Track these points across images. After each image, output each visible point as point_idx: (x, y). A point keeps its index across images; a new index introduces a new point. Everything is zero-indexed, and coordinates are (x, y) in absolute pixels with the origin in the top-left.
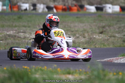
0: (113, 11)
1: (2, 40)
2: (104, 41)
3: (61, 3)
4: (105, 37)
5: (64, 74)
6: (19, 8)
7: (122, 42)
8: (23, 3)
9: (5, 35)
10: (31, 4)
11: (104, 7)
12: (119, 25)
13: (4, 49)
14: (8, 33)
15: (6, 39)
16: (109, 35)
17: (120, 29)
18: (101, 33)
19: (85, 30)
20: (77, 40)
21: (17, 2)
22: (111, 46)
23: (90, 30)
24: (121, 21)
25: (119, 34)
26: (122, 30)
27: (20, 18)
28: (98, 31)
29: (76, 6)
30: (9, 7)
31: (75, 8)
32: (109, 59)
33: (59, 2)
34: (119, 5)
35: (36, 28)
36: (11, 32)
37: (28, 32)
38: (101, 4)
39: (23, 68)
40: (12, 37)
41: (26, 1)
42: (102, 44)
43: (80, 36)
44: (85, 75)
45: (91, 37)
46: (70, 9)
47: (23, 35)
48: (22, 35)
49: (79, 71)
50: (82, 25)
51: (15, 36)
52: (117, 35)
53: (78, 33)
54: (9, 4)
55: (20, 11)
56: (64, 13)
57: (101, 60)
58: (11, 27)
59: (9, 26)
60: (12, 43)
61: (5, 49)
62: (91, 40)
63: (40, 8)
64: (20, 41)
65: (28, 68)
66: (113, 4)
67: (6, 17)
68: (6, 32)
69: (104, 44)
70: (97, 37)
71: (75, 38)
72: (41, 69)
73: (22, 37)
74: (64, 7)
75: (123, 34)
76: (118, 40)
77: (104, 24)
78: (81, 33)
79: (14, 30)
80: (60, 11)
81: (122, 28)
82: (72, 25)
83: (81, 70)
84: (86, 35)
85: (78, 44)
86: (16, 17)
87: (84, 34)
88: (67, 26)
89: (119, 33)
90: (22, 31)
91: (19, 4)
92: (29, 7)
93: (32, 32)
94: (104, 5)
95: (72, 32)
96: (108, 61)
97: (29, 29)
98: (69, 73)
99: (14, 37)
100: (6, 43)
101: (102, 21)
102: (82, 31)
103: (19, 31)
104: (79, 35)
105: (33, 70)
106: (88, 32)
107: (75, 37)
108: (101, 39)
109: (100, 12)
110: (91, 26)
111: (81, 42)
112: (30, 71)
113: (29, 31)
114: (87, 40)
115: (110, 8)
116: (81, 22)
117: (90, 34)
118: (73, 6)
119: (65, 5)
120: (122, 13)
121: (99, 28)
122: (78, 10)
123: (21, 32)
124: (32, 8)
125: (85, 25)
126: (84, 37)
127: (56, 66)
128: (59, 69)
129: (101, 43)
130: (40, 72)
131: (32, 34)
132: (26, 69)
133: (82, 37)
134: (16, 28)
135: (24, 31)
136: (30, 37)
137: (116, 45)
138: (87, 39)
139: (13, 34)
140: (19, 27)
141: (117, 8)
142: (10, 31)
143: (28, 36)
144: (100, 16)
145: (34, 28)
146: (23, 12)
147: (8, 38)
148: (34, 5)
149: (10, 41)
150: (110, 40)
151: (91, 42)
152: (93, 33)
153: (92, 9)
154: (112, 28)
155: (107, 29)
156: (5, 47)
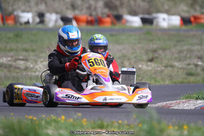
0: (169, 25)
2: (155, 73)
3: (84, 11)
4: (157, 67)
6: (16, 19)
7: (184, 76)
8: (23, 11)
10: (35, 14)
11: (155, 18)
12: (179, 48)
16: (164, 64)
17: (181, 55)
18: (151, 60)
19: (124, 56)
21: (14, 10)
22: (167, 82)
23: (132, 56)
24: (183, 41)
25: (180, 63)
26: (185, 56)
27: (17, 36)
28: (145, 57)
29: (108, 16)
31: (108, 20)
32: (165, 103)
33: (82, 10)
34: (179, 15)
35: (45, 52)
36: (3, 60)
37: (31, 59)
38: (149, 13)
39: (26, 118)
40: (6, 68)
41: (28, 9)
42: (153, 78)
46: (99, 21)
47: (24, 64)
48: (21, 64)
49: (118, 123)
50: (119, 47)
51: (11, 66)
52: (176, 64)
55: (18, 25)
56: (90, 27)
58: (4, 51)
60: (6, 77)
63: (50, 20)
64: (19, 74)
66: (168, 12)
69: (155, 78)
70: (145, 67)
72: (55, 121)
73: (22, 67)
74: (90, 18)
75: (186, 62)
76: (178, 72)
77: (155, 46)
78: (119, 61)
79: (9, 57)
80: (84, 25)
81: (185, 53)
83: (120, 122)
84: (127, 63)
86: (11, 35)
87: (122, 63)
89: (180, 60)
90: (21, 57)
91: (15, 13)
92: (33, 18)
93: (37, 60)
94: (155, 15)
96: (163, 107)
97: (32, 54)
98: (101, 127)
99: (9, 67)
101: (152, 40)
102: (119, 58)
103: (17, 57)
105: (43, 122)
106: (129, 59)
108: (151, 70)
109: (148, 27)
110: (135, 50)
112: (37, 123)
113: (33, 58)
115: (164, 19)
116: (118, 42)
117: (132, 62)
118: (104, 16)
119: (91, 15)
120: (184, 28)
121: (147, 52)
122: (113, 23)
123: (20, 59)
124: (38, 20)
125: (125, 48)
127: (80, 115)
128: (85, 120)
129: (150, 77)
130: (53, 124)
131: (39, 63)
132: (32, 120)
134: (12, 54)
135: (25, 58)
136: (35, 67)
137: (174, 81)
139: (7, 62)
140: (17, 50)
141: (176, 21)
142: (2, 57)
143: (32, 66)
144: (148, 33)
145: (42, 52)
146: (23, 26)
148: (41, 16)
149: (3, 74)
150: (166, 72)
152: (138, 60)
153: (136, 21)
154: (168, 52)
155: (160, 55)
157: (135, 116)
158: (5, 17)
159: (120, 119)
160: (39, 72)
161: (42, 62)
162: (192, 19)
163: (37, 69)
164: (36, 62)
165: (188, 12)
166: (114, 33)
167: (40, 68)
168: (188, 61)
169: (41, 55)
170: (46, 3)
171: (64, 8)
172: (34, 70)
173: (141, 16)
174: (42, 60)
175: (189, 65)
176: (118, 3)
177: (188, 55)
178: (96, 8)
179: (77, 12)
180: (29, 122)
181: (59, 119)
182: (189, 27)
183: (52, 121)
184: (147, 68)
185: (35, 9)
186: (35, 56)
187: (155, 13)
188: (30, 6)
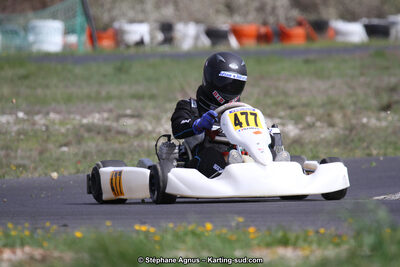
1: (66, 145)
2: (394, 133)
3: (252, 16)
5: (269, 245)
6: (118, 37)
8: (132, 21)
9: (74, 128)
10: (156, 25)
11: (394, 24)
13: (73, 171)
14: (85, 121)
15: (80, 140)
18: (387, 108)
19: (331, 103)
20: (308, 136)
21: (113, 20)
23: (349, 101)
27: (120, 70)
28: (374, 102)
29: (300, 24)
30: (85, 38)
31: (299, 31)
33: (247, 13)
36: (94, 118)
37: (149, 115)
38: (381, 16)
39: (137, 230)
40: (99, 133)
41: (141, 16)
42: (390, 143)
43: (317, 120)
44: (338, 245)
45: (354, 121)
46: (282, 35)
47: (135, 124)
48: (129, 124)
49: (317, 232)
50: (322, 85)
51: (109, 129)
53: (309, 112)
54: (86, 26)
55: (122, 48)
56: (265, 47)
57: (388, 197)
58: (97, 100)
59: (89, 97)
60: (99, 151)
61: (78, 171)
62: (354, 133)
63: (185, 36)
64: (125, 145)
65: (152, 230)
67: (78, 70)
68: (78, 117)
69: (395, 143)
70: (373, 122)
71: (301, 129)
72: (193, 233)
73: (131, 130)
74: (263, 30)
77: (393, 81)
78: (321, 111)
79: (105, 111)
80: (251, 44)
82: (291, 87)
83: (322, 231)
84: (338, 117)
85: (311, 146)
86: (108, 69)
87: (329, 115)
88: (273, 92)
90: (128, 112)
91: (116, 25)
92: (151, 33)
93: (161, 115)
94: (392, 18)
95: (292, 108)
97: (151, 104)
98: (285, 242)
99: (105, 132)
100: (82, 151)
101: (387, 68)
102: (323, 105)
103: (121, 112)
104: (313, 119)
106: (342, 108)
107: (301, 126)
108: (387, 127)
109: (379, 43)
111: (322, 140)
112: (157, 238)
113: (152, 111)
114: (341, 132)
116: (319, 75)
117: (350, 110)
118: (291, 24)
119: (265, 24)
121: (377, 92)
122: (309, 38)
123: (126, 116)
124: (160, 36)
125: (333, 87)
126: (331, 125)
127: (241, 220)
128: (252, 230)
129: (385, 142)
130: (190, 240)
132: (147, 233)
133: (325, 125)
134: (111, 105)
135: (136, 113)
138: (339, 130)
139: (101, 123)
140: (120, 98)
142: (91, 112)
143: (150, 128)
144: (380, 53)
147: (86, 135)
148: (167, 28)
149: (93, 145)
151: (352, 141)
152: (361, 109)
153: (355, 32)
156: (79, 165)
158: (96, 32)
159: (322, 227)
163: (160, 133)
164: (158, 119)
166: (311, 57)
170: (176, 4)
171: (211, 11)
172: (155, 135)
173: (366, 21)
178: (274, 9)
179: (238, 19)
180: (142, 237)
181: (201, 229)
183: (186, 234)
184: (378, 124)
185: (154, 16)
186: (154, 108)
187: (392, 14)
188: (143, 11)
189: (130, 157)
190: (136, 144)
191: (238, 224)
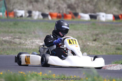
0: (106, 19)
2: (97, 48)
3: (55, 10)
4: (99, 44)
6: (15, 14)
7: (115, 50)
8: (19, 10)
9: (1, 41)
10: (27, 11)
11: (98, 15)
12: (112, 33)
14: (4, 39)
15: (2, 44)
16: (102, 43)
17: (113, 37)
18: (95, 40)
19: (79, 38)
21: (13, 9)
22: (104, 54)
23: (84, 38)
24: (114, 29)
25: (112, 42)
26: (115, 38)
27: (15, 24)
28: (91, 38)
29: (70, 13)
30: (5, 14)
31: (70, 16)
34: (112, 13)
35: (32, 34)
36: (7, 38)
38: (94, 12)
39: (19, 73)
40: (8, 43)
41: (22, 8)
42: (95, 51)
45: (85, 44)
46: (65, 16)
47: (19, 41)
48: (17, 41)
50: (76, 32)
51: (11, 42)
52: (110, 43)
54: (5, 10)
55: (16, 17)
58: (7, 33)
59: (5, 32)
60: (8, 48)
61: (1, 54)
62: (85, 47)
63: (35, 15)
64: (16, 47)
65: (24, 73)
66: (106, 12)
67: (2, 23)
68: (2, 38)
69: (97, 51)
70: (91, 44)
72: (36, 75)
73: (18, 43)
74: (59, 15)
75: (116, 42)
76: (111, 47)
77: (97, 32)
79: (10, 36)
80: (55, 19)
81: (115, 36)
84: (80, 42)
86: (12, 23)
89: (112, 41)
90: (17, 37)
91: (14, 10)
92: (25, 13)
93: (27, 38)
94: (98, 13)
97: (24, 35)
99: (10, 42)
100: (2, 49)
101: (96, 28)
103: (15, 37)
105: (29, 76)
106: (82, 39)
108: (95, 46)
109: (93, 20)
110: (85, 34)
112: (25, 76)
113: (24, 37)
114: (81, 47)
115: (103, 16)
116: (75, 29)
117: (84, 41)
118: (67, 13)
119: (59, 13)
120: (115, 21)
121: (92, 36)
122: (72, 18)
123: (16, 38)
124: (28, 15)
125: (79, 33)
127: (50, 72)
128: (54, 75)
130: (35, 77)
131: (28, 40)
132: (22, 74)
134: (12, 34)
135: (19, 37)
137: (109, 53)
139: (8, 40)
140: (15, 33)
141: (110, 17)
142: (6, 36)
143: (23, 42)
144: (94, 24)
145: (30, 34)
146: (19, 18)
147: (4, 43)
148: (30, 12)
149: (6, 46)
150: (103, 47)
151: (84, 49)
152: (87, 40)
153: (86, 17)
154: (105, 35)
155: (100, 37)
156: (1, 52)
157: (84, 73)
158: (8, 12)
159: (75, 75)
160: (28, 46)
161: (30, 40)
162: (120, 16)
163: (26, 44)
164: (26, 40)
165: (118, 12)
166: (73, 24)
167: (28, 43)
168: (117, 41)
169: (29, 36)
170: (33, 5)
171: (44, 8)
172: (25, 44)
173: (90, 14)
174: (30, 38)
175: (118, 43)
176: (76, 6)
177: (117, 38)
179: (51, 11)
181: (39, 74)
182: (118, 21)
183: (34, 75)
184: (92, 45)
185: (26, 8)
188: (23, 7)
189: (17, 50)
190: (19, 46)
191: (50, 73)
